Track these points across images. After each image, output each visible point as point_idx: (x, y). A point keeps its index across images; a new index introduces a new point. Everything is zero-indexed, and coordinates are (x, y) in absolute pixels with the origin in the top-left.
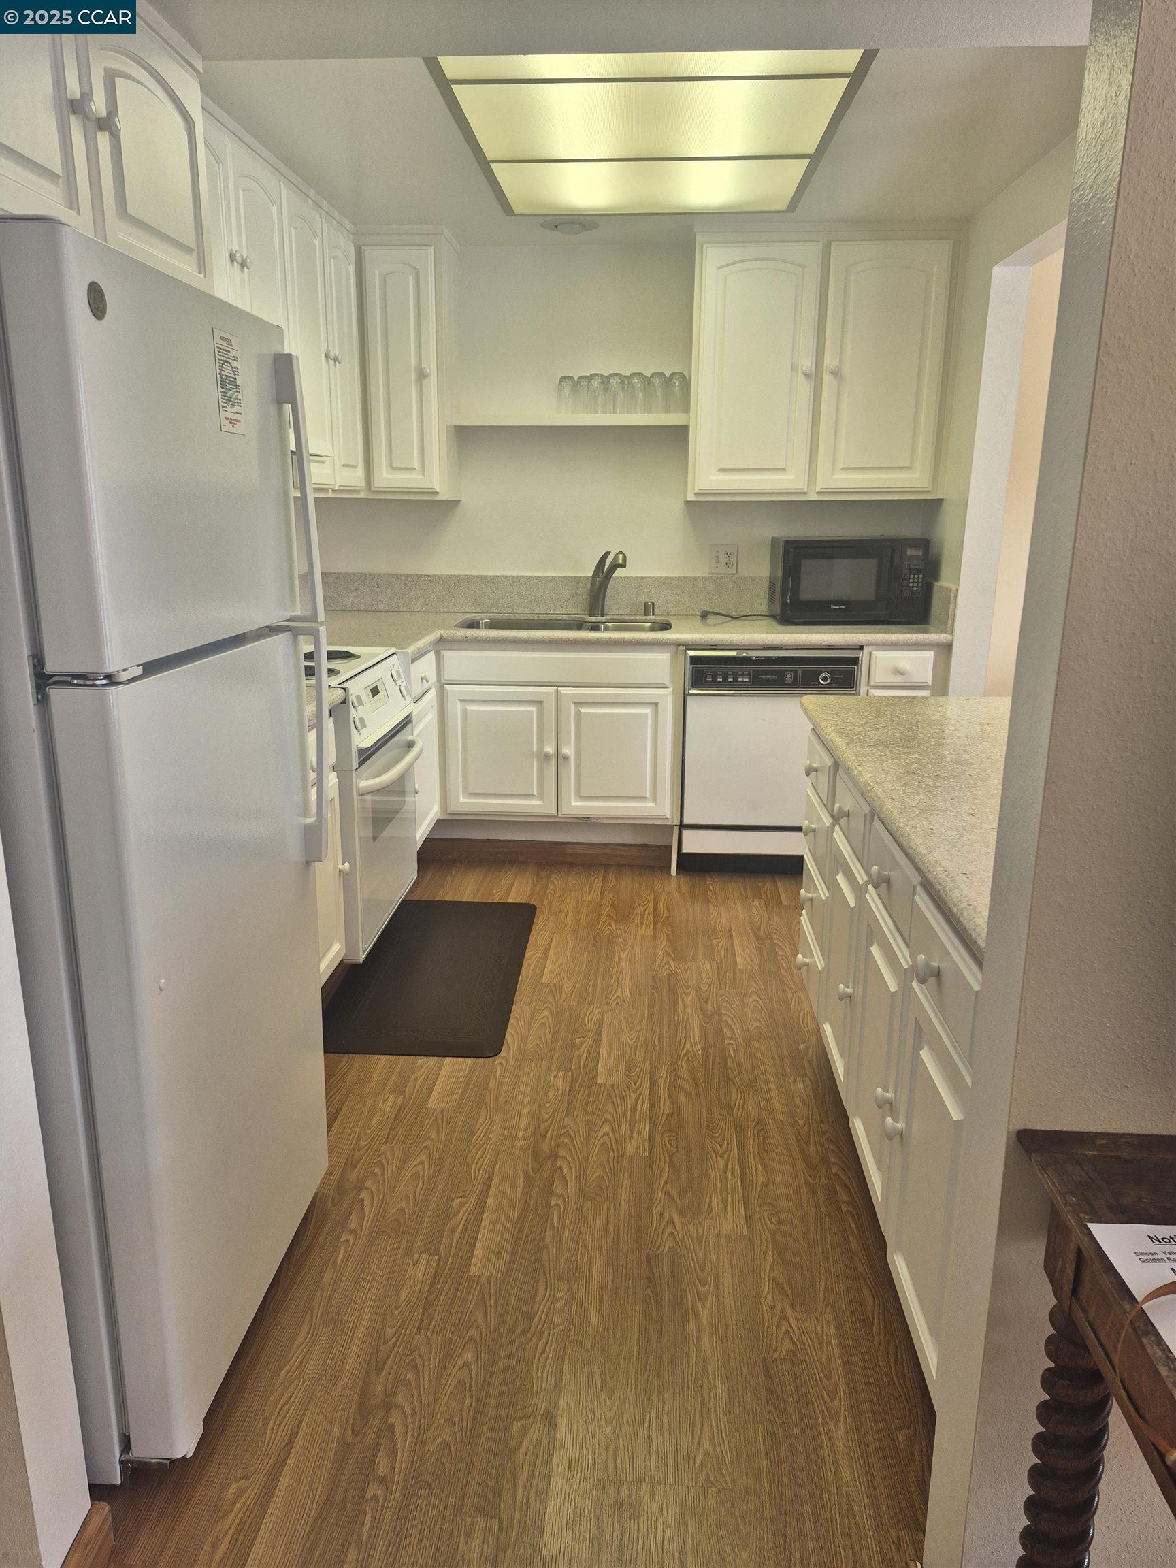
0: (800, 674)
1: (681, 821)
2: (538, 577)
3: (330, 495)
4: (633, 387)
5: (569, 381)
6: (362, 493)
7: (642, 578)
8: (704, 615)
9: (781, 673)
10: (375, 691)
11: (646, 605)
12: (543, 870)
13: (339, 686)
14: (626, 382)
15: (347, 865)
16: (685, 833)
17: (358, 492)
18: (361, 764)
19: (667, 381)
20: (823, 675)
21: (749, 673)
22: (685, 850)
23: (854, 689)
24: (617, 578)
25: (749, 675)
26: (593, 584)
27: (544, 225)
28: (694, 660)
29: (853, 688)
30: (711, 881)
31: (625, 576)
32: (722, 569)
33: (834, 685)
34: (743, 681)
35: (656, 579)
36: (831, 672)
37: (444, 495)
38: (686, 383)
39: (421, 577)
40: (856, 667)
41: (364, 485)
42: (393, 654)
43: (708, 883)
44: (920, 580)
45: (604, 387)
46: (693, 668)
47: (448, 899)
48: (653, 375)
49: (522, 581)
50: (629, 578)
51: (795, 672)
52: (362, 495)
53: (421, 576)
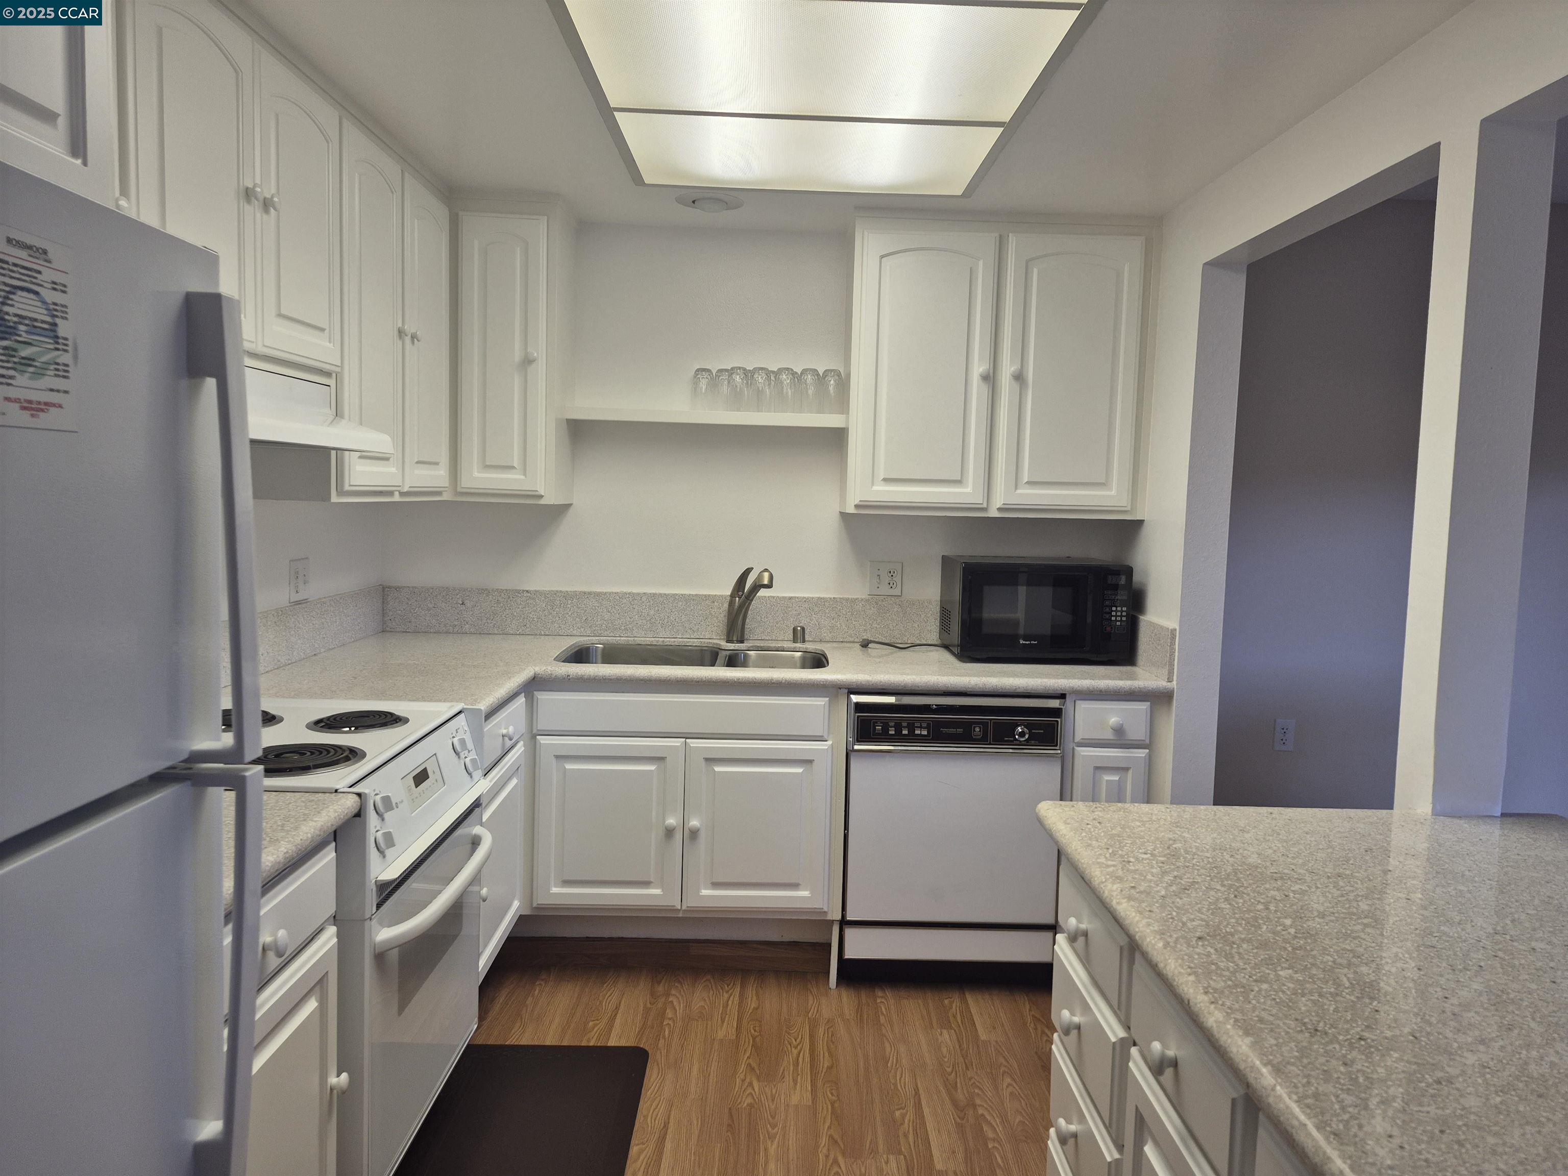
0: (990, 728)
1: (843, 916)
2: (665, 594)
3: (397, 498)
4: (782, 383)
5: (706, 375)
6: (445, 494)
7: (791, 598)
8: (865, 644)
9: (968, 725)
10: (421, 777)
11: (795, 630)
12: (659, 983)
13: (351, 790)
14: (773, 378)
15: (344, 1076)
16: (849, 933)
17: (439, 493)
18: (379, 906)
19: (821, 379)
20: (1020, 729)
21: (929, 725)
22: (849, 954)
23: (1058, 748)
24: (759, 597)
25: (928, 728)
26: (731, 603)
27: (680, 201)
28: (859, 707)
29: (1056, 746)
30: (882, 997)
31: (769, 595)
32: (885, 590)
33: (1033, 742)
34: (921, 735)
35: (806, 600)
36: (1029, 726)
37: (551, 498)
38: (844, 383)
39: (519, 593)
40: (1059, 720)
41: (447, 485)
42: (460, 712)
43: (879, 1001)
44: (1124, 614)
45: (747, 383)
46: (858, 717)
47: (524, 1041)
48: (805, 371)
49: (644, 599)
50: (774, 597)
51: (984, 724)
52: (445, 497)
53: (518, 591)
